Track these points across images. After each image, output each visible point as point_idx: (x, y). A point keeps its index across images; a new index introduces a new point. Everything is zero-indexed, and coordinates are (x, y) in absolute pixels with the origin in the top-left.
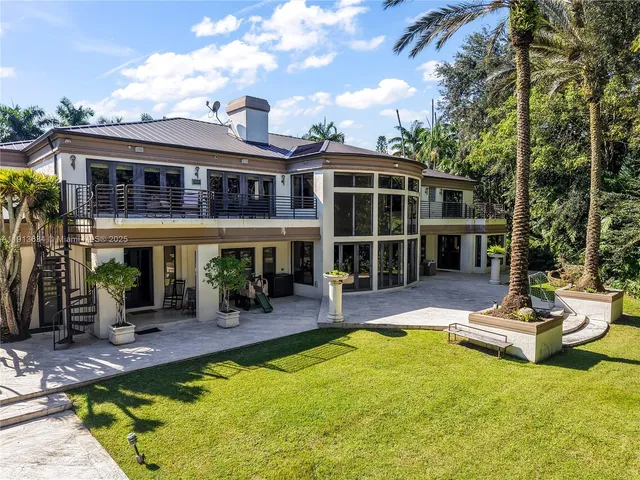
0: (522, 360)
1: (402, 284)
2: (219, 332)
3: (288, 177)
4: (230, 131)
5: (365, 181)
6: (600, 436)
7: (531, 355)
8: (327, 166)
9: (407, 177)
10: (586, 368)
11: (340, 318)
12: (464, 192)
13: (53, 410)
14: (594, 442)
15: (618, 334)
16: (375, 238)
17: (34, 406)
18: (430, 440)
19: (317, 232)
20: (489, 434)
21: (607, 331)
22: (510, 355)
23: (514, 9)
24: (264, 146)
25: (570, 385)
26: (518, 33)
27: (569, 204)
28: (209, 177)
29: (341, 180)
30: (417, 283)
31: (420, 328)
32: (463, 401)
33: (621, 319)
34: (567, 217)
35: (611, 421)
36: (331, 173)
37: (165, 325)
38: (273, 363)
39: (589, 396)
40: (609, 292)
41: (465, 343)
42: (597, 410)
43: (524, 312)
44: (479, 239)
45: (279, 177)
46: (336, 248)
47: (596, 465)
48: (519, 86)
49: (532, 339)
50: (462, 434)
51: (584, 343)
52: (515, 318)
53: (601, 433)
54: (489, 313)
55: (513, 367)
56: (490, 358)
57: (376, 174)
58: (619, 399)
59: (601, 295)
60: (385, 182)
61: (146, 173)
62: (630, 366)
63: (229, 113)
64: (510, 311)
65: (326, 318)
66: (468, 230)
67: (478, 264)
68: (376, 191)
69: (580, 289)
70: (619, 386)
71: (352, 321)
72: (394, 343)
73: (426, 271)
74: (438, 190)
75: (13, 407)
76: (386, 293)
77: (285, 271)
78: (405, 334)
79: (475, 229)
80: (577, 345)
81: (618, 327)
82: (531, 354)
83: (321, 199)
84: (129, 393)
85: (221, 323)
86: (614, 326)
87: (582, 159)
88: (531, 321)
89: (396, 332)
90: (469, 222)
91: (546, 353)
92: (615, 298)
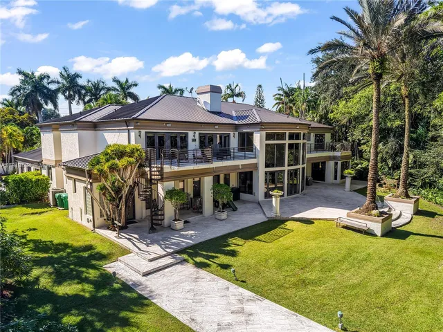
0: (374, 235)
1: (299, 192)
2: (219, 222)
3: (237, 133)
4: (198, 104)
5: (281, 136)
6: (415, 268)
7: (379, 234)
8: (262, 130)
9: (302, 133)
10: (404, 239)
11: (279, 214)
12: (326, 134)
13: (178, 261)
14: (412, 269)
15: (417, 220)
16: (286, 168)
17: (169, 260)
18: (346, 270)
19: (256, 166)
20: (370, 267)
21: (411, 219)
22: (369, 233)
23: (374, 62)
24: (219, 114)
25: (399, 247)
26: (376, 74)
27: (389, 145)
28: (200, 137)
29: (269, 137)
30: (305, 191)
31: (320, 219)
32: (354, 255)
33: (418, 212)
34: (387, 153)
35: (418, 262)
36: (264, 133)
37: (190, 219)
38: (258, 238)
39: (408, 251)
40: (412, 198)
41: (344, 227)
42: (412, 257)
43: (375, 212)
44: (336, 164)
45: (232, 134)
46: (266, 173)
47: (414, 278)
48: (374, 100)
49: (380, 225)
50: (359, 268)
51: (401, 226)
52: (371, 215)
53: (415, 266)
54: (357, 212)
55: (370, 239)
56: (359, 235)
57: (287, 133)
58: (421, 252)
59: (408, 200)
60: (291, 137)
61: (171, 137)
62: (424, 238)
63: (198, 94)
64: (367, 211)
65: (271, 214)
66: (331, 158)
67: (336, 178)
68: (287, 142)
69: (397, 197)
70: (420, 247)
71: (285, 216)
72: (310, 227)
73: (308, 184)
74: (312, 134)
75: (160, 260)
76: (292, 198)
77: (234, 186)
78: (313, 223)
79: (334, 158)
80: (398, 227)
81: (417, 217)
82: (378, 232)
83: (258, 148)
84: (204, 253)
85: (217, 217)
86: (414, 216)
87: (398, 123)
88: (378, 216)
89: (308, 222)
90: (331, 154)
91: (385, 232)
92: (415, 202)
